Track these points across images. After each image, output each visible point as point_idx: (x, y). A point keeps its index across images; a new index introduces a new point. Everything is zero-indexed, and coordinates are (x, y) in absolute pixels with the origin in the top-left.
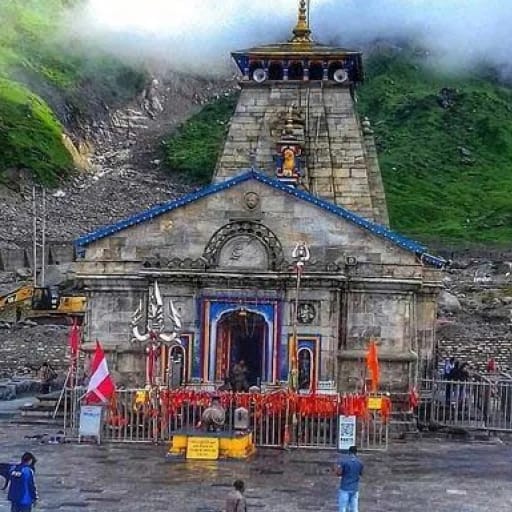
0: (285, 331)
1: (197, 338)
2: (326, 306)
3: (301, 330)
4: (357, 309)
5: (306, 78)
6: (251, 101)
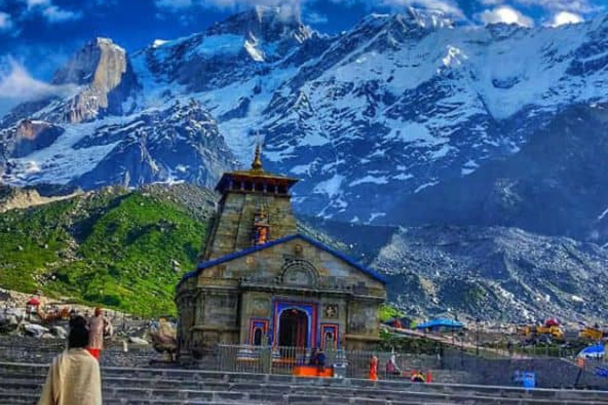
0: (320, 321)
1: (271, 322)
2: (342, 308)
3: (327, 321)
4: (353, 312)
5: (265, 191)
6: (234, 201)
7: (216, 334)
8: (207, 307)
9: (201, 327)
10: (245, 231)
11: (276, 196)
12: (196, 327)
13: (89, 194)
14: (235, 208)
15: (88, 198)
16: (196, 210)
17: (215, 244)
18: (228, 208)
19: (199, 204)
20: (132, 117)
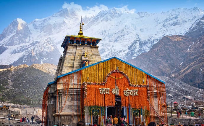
5: (86, 45)
6: (71, 50)
7: (70, 117)
8: (63, 102)
9: (61, 114)
10: (78, 63)
11: (91, 47)
12: (57, 113)
13: (15, 67)
14: (72, 53)
15: (15, 69)
16: (50, 72)
17: (63, 70)
18: (68, 53)
19: (51, 70)
20: (28, 44)
